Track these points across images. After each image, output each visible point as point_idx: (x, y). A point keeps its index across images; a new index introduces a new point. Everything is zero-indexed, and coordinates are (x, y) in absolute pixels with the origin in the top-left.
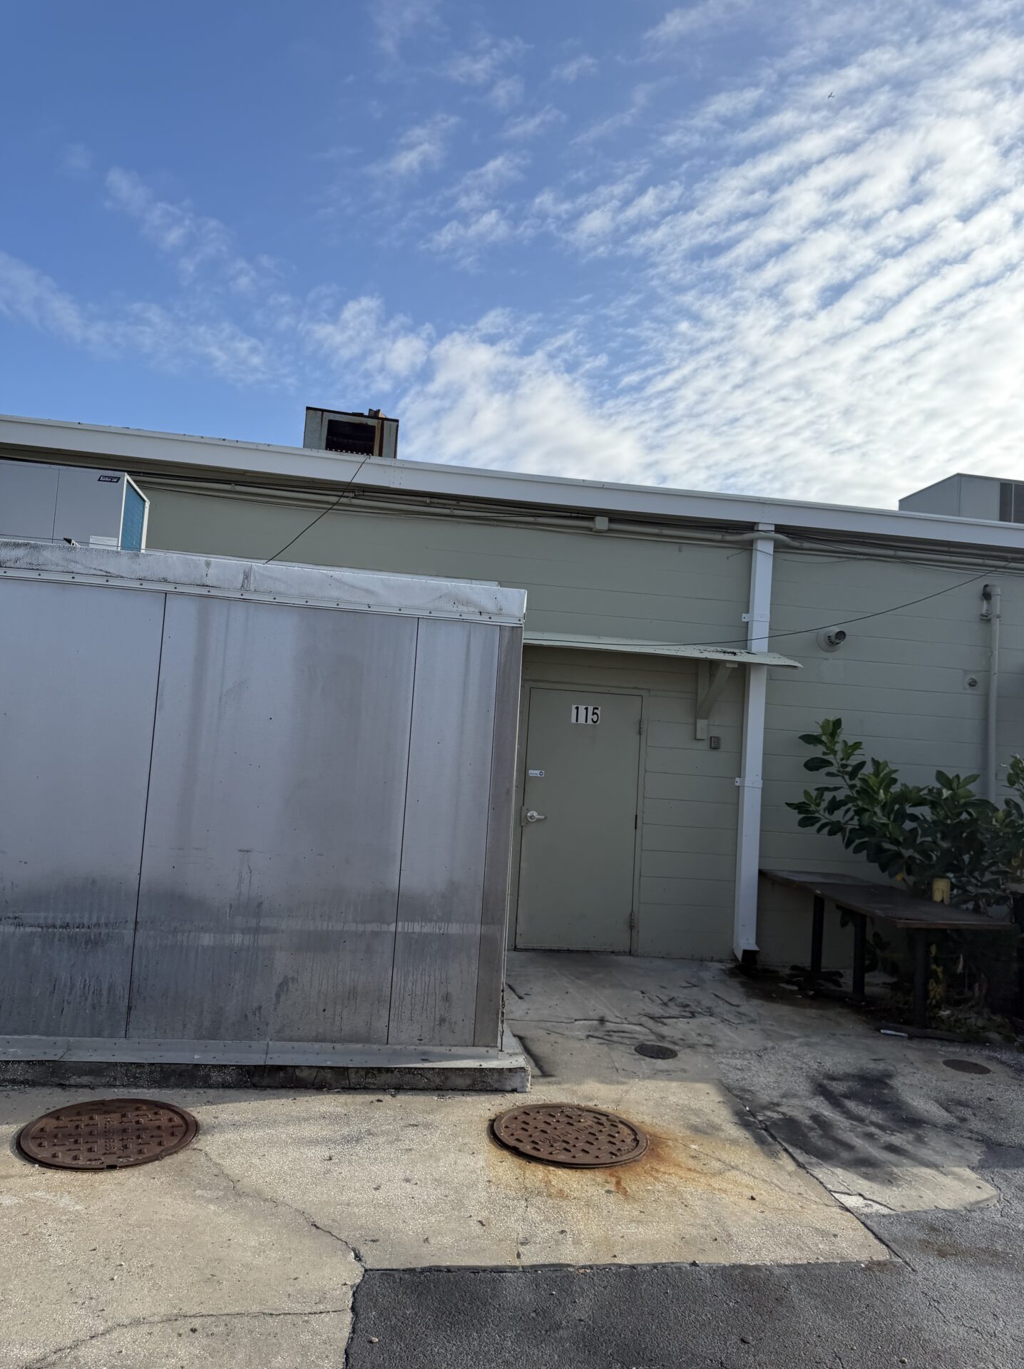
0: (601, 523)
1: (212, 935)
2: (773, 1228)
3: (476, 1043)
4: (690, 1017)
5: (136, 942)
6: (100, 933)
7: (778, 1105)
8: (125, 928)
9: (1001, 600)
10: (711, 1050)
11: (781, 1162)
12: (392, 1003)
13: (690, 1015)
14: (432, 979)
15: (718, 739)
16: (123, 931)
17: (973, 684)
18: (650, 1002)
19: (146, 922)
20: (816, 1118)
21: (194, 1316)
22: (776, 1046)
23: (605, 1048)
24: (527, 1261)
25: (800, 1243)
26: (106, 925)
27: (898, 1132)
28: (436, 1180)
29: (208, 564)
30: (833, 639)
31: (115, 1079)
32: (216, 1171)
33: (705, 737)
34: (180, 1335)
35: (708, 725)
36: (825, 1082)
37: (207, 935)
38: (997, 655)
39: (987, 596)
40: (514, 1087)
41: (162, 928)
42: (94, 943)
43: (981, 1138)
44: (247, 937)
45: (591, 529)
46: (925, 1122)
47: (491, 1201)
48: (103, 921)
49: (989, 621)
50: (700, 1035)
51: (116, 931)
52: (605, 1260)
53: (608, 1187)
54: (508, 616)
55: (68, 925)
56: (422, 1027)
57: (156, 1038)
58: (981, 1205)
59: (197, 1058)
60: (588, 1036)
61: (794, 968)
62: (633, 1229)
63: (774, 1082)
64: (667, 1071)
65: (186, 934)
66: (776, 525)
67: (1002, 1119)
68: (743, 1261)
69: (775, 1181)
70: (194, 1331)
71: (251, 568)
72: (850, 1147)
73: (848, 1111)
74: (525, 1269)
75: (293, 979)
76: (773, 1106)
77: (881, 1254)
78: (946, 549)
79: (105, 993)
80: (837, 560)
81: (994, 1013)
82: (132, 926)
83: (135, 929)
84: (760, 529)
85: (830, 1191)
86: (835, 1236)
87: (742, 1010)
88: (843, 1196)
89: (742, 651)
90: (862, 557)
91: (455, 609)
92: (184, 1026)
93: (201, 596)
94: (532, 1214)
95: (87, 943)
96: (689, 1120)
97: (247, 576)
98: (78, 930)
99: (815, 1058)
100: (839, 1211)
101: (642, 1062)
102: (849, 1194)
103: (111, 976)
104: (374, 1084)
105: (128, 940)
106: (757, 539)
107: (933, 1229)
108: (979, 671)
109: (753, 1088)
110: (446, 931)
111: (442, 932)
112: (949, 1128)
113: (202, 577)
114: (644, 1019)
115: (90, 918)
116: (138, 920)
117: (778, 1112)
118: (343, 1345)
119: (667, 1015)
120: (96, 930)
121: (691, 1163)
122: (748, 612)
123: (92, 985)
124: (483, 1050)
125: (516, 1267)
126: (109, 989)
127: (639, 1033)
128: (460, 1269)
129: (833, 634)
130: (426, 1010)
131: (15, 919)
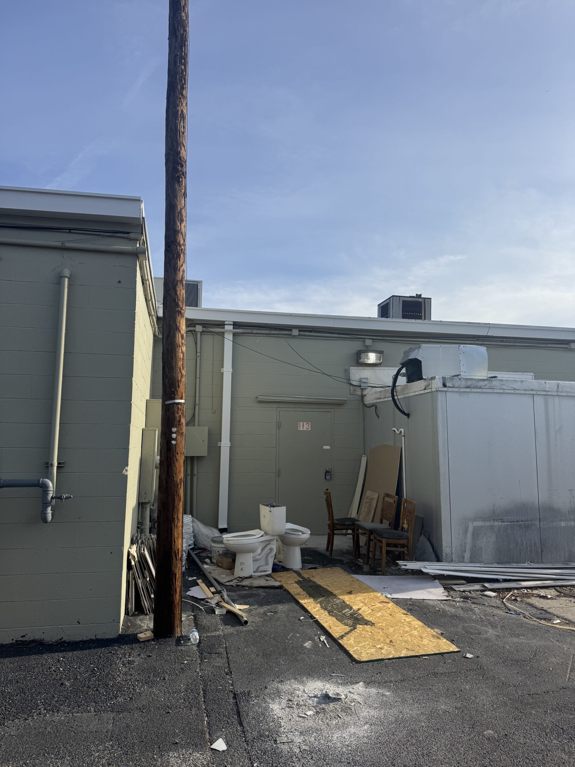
5: (541, 526)
6: (529, 523)
16: (536, 522)
19: (543, 519)
26: (530, 521)
29: (545, 383)
37: (563, 522)
41: (548, 520)
42: (527, 527)
48: (529, 519)
51: (534, 522)
55: (518, 521)
65: (556, 522)
71: (559, 383)
79: (533, 546)
83: (540, 521)
92: (560, 557)
93: (545, 395)
95: (525, 528)
97: (558, 387)
98: (521, 522)
103: (534, 540)
105: (538, 526)
113: (544, 388)
115: (525, 518)
116: (540, 518)
120: (527, 522)
123: (529, 543)
126: (534, 544)
131: (501, 519)
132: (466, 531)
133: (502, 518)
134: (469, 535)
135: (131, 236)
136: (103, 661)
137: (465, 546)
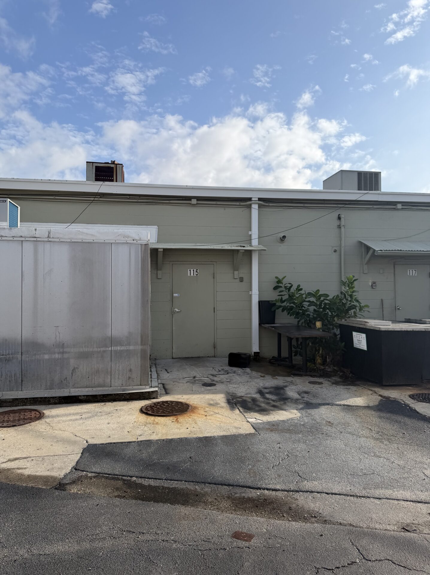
0: (194, 201)
1: (48, 355)
2: (221, 427)
3: (141, 385)
4: (226, 374)
5: (22, 359)
6: (10, 357)
7: (243, 397)
8: (18, 355)
9: (344, 219)
10: (228, 383)
11: (234, 412)
12: (112, 374)
13: (227, 373)
14: (125, 364)
15: (242, 278)
16: (17, 356)
17: (335, 251)
18: (214, 371)
19: (25, 352)
20: (254, 400)
21: (33, 457)
22: (252, 381)
23: (192, 385)
24: (139, 440)
25: (228, 431)
26: (12, 354)
27: (279, 402)
28: (118, 423)
29: (36, 230)
30: (282, 238)
31: (18, 404)
32: (47, 425)
33: (237, 278)
34: (28, 461)
35: (238, 273)
36: (263, 389)
37: (46, 355)
38: (343, 240)
39: (339, 218)
40: (154, 397)
41: (31, 354)
42: (8, 360)
43: (306, 402)
44: (60, 355)
45: (191, 204)
46: (289, 398)
47: (134, 426)
48: (10, 353)
49: (340, 227)
50: (227, 379)
51: (15, 356)
52: (164, 438)
53: (174, 421)
54: (143, 240)
56: (122, 380)
57: (32, 390)
58: (293, 419)
59: (46, 396)
60: (187, 382)
61: (273, 357)
62: (176, 430)
63: (245, 391)
64: (210, 390)
65: (39, 355)
66: (258, 198)
67: (317, 396)
68: (207, 436)
69: (229, 416)
70: (32, 460)
71: (51, 229)
72: (260, 406)
73: (266, 397)
74: (138, 442)
75: (77, 368)
76: (241, 397)
77: (253, 431)
78: (323, 202)
79: (13, 376)
80: (283, 209)
81: (334, 366)
82: (20, 354)
83: (22, 355)
84: (253, 200)
85: (246, 418)
86: (240, 428)
87: (246, 371)
88: (250, 419)
89: (248, 245)
90: (292, 207)
91: (124, 239)
92: (41, 386)
93: (34, 241)
94: (146, 428)
95: (5, 361)
96: (209, 402)
97: (49, 233)
98: (2, 356)
99: (263, 383)
100: (246, 422)
101: (202, 388)
102: (252, 418)
103: (15, 371)
104: (106, 399)
105: (20, 359)
106: (252, 203)
107: (274, 425)
108: (338, 246)
109: (237, 393)
110: (129, 349)
111: (127, 349)
112: (297, 400)
113: (34, 234)
114: (209, 376)
115: (6, 352)
116: (23, 352)
117: (242, 399)
118: (77, 460)
119: (218, 374)
120: (8, 356)
121: (204, 413)
122: (251, 231)
123: (9, 374)
124: (144, 387)
125: (136, 441)
126: (15, 375)
127: (205, 380)
128: (118, 443)
129: (281, 237)
130: (124, 375)
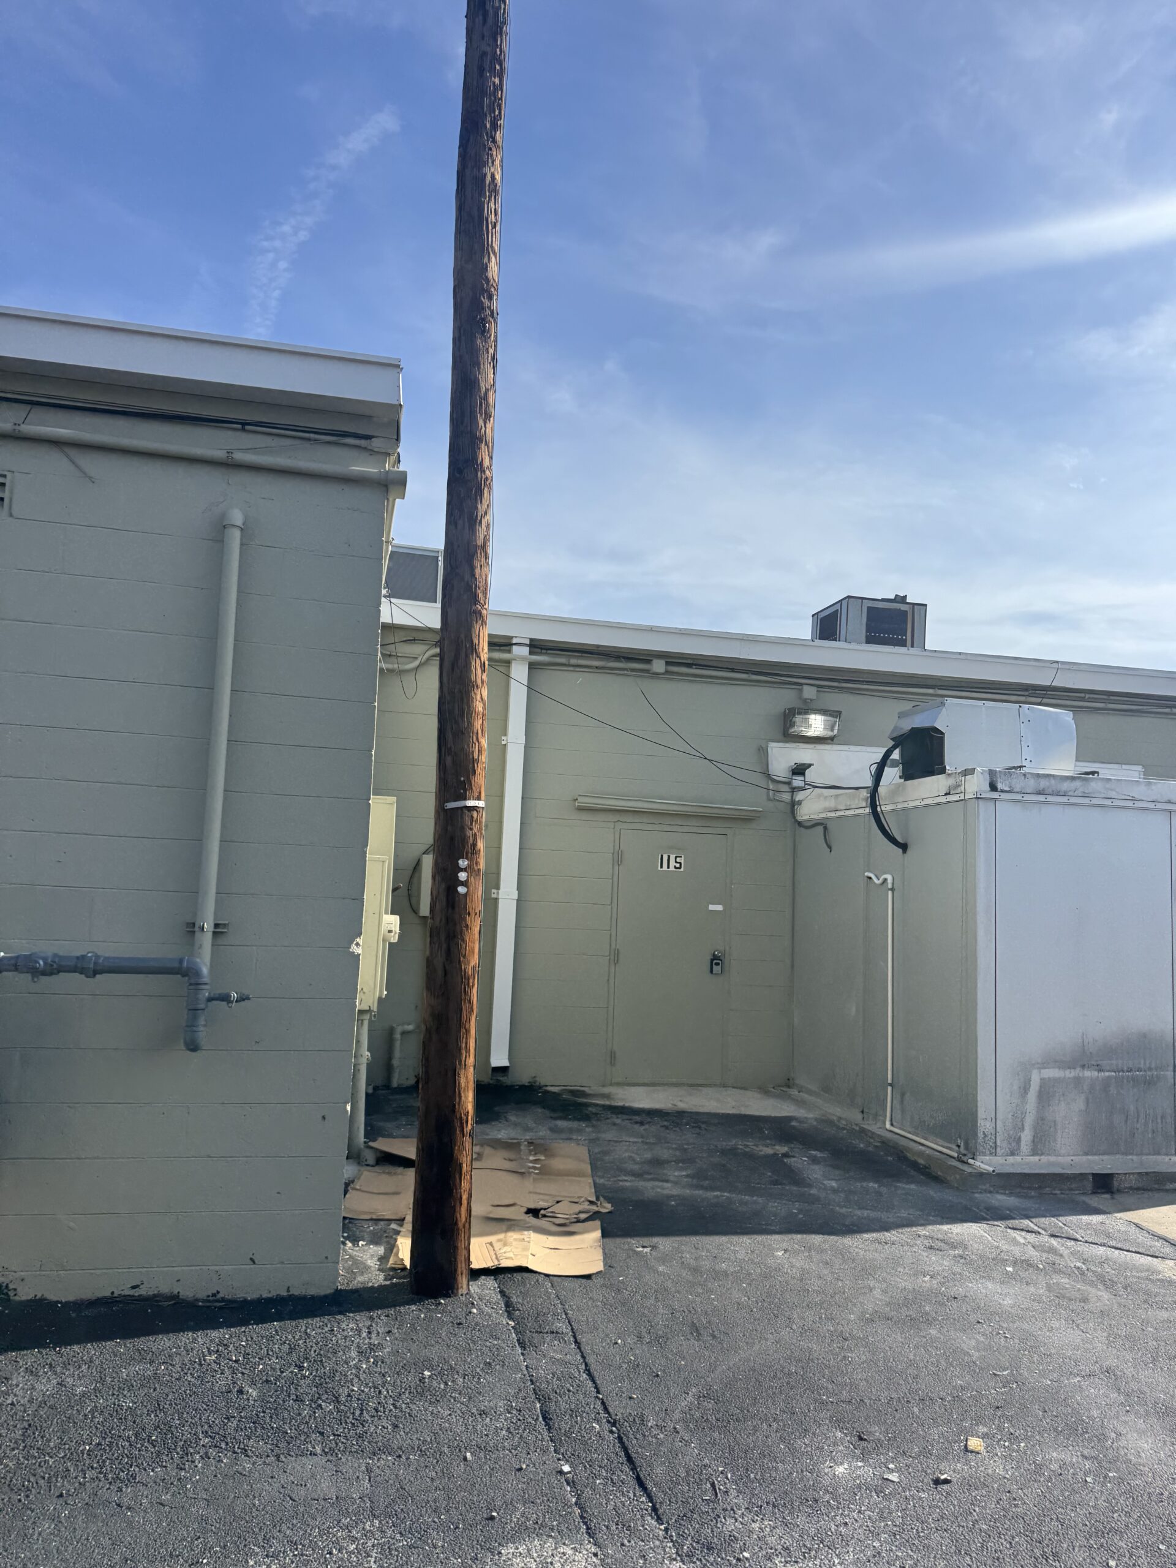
6: (1152, 1075)
26: (1155, 1068)
42: (1150, 1083)
51: (1162, 1073)
55: (1130, 1070)
82: (1172, 1069)
83: (1174, 1071)
95: (1144, 1083)
98: (1138, 1073)
103: (1162, 1107)
105: (1171, 1079)
126: (1162, 1118)
131: (1098, 1065)
132: (1025, 1090)
133: (1099, 1062)
134: (1032, 1095)
135: (376, 444)
136: (316, 1344)
137: (1022, 1121)
